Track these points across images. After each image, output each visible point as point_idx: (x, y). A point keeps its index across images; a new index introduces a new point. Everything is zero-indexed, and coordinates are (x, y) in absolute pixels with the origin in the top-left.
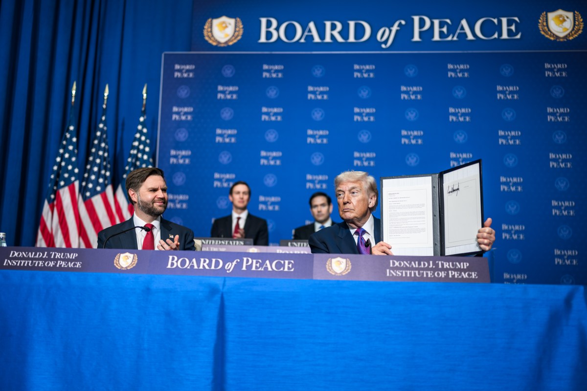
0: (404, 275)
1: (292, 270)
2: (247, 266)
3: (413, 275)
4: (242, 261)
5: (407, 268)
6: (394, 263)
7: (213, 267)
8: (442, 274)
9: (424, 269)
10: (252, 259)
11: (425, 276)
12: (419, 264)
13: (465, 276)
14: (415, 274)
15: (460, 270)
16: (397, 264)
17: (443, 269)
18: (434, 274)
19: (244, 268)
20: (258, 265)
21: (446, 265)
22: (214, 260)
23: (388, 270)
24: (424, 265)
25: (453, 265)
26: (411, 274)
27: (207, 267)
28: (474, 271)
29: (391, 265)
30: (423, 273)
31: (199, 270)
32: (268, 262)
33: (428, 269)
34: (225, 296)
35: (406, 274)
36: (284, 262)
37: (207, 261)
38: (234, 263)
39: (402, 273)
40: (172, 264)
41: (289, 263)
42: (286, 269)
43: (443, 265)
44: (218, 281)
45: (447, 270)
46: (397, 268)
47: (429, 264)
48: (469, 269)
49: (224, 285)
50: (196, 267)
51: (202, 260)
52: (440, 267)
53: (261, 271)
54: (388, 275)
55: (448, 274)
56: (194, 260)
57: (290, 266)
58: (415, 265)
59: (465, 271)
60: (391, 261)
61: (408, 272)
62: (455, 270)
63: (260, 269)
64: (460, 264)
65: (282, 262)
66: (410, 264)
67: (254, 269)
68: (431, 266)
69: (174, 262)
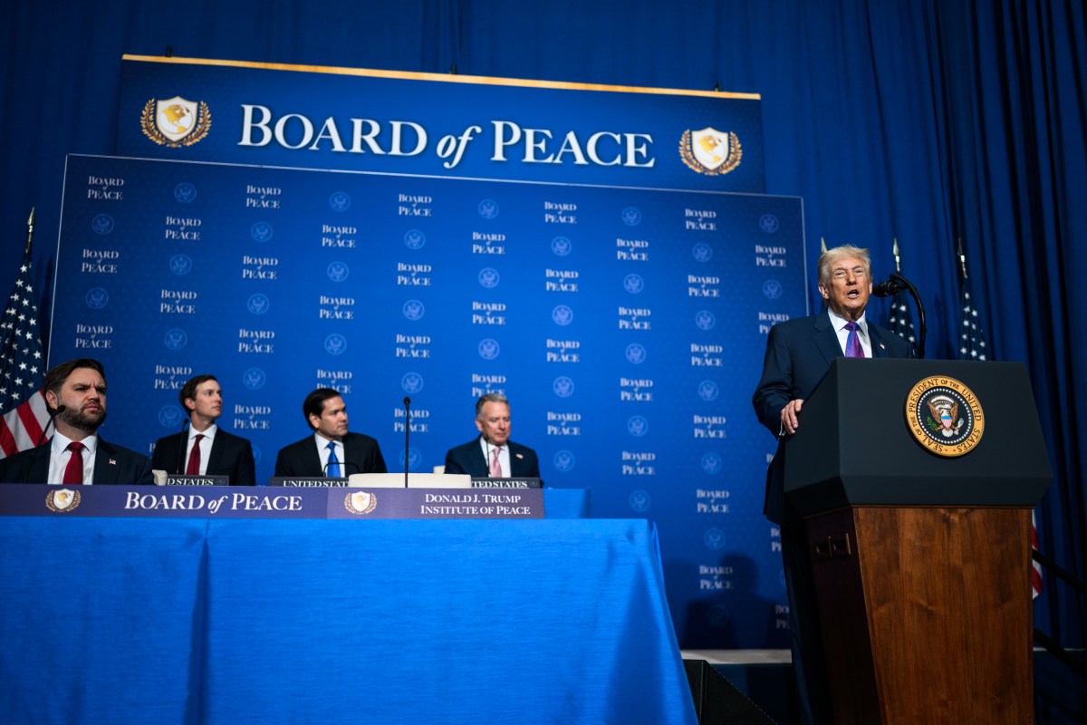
0: (442, 512)
1: (300, 509)
2: (238, 505)
3: (453, 512)
4: (231, 498)
5: (446, 504)
6: (430, 498)
7: (191, 507)
8: (489, 510)
9: (466, 505)
10: (245, 496)
11: (468, 512)
12: (462, 499)
13: (516, 511)
14: (456, 510)
15: (510, 505)
16: (434, 498)
17: (490, 504)
18: (478, 510)
19: (234, 507)
20: (254, 503)
21: (494, 499)
22: (192, 498)
23: (423, 507)
24: (468, 499)
25: (502, 499)
26: (450, 510)
27: (182, 507)
28: (527, 506)
29: (427, 501)
30: (465, 510)
31: (171, 511)
32: (267, 499)
33: (472, 504)
34: (209, 543)
35: (445, 510)
36: (289, 499)
37: (183, 499)
38: (221, 501)
39: (440, 510)
40: (133, 504)
41: (295, 500)
42: (291, 508)
43: (489, 499)
44: (199, 524)
45: (495, 505)
46: (434, 504)
47: (473, 499)
48: (520, 504)
49: (207, 529)
50: (166, 507)
51: (176, 497)
52: (487, 501)
53: (257, 511)
54: (423, 512)
55: (495, 510)
56: (164, 498)
57: (297, 503)
58: (457, 499)
59: (515, 505)
60: (427, 495)
61: (448, 508)
62: (504, 505)
63: (256, 508)
64: (510, 498)
65: (287, 498)
66: (450, 498)
67: (248, 508)
68: (475, 501)
69: (135, 500)
